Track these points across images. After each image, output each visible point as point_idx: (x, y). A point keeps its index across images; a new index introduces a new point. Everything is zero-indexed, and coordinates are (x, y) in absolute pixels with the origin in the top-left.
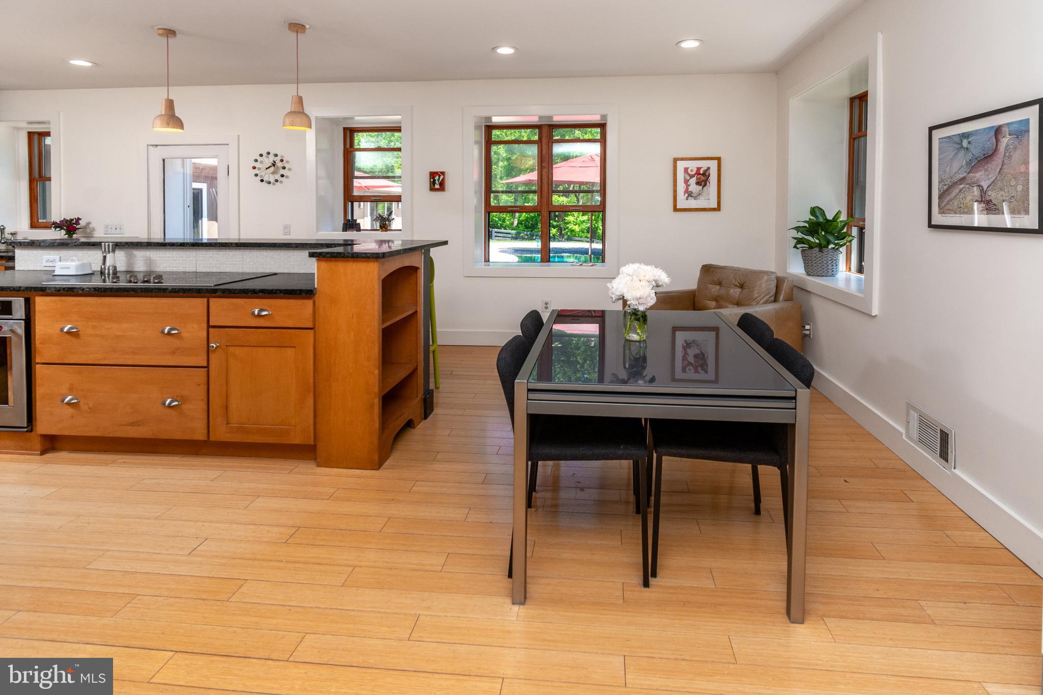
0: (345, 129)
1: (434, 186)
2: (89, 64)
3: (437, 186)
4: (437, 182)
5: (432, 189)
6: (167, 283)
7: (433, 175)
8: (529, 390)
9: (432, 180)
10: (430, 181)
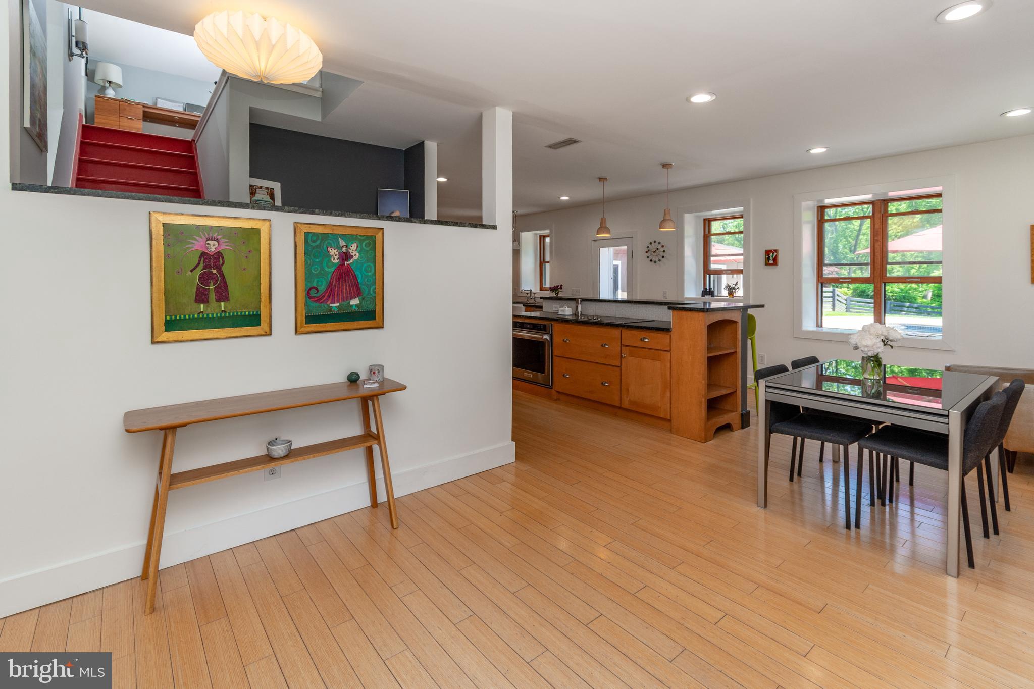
0: (704, 219)
1: (769, 261)
2: (568, 198)
3: (771, 262)
4: (771, 258)
5: (767, 264)
6: (604, 320)
7: (768, 252)
8: (767, 386)
9: (767, 257)
10: (766, 257)
